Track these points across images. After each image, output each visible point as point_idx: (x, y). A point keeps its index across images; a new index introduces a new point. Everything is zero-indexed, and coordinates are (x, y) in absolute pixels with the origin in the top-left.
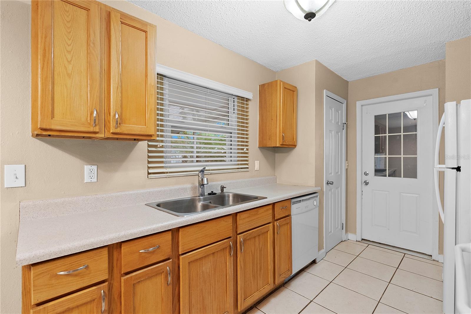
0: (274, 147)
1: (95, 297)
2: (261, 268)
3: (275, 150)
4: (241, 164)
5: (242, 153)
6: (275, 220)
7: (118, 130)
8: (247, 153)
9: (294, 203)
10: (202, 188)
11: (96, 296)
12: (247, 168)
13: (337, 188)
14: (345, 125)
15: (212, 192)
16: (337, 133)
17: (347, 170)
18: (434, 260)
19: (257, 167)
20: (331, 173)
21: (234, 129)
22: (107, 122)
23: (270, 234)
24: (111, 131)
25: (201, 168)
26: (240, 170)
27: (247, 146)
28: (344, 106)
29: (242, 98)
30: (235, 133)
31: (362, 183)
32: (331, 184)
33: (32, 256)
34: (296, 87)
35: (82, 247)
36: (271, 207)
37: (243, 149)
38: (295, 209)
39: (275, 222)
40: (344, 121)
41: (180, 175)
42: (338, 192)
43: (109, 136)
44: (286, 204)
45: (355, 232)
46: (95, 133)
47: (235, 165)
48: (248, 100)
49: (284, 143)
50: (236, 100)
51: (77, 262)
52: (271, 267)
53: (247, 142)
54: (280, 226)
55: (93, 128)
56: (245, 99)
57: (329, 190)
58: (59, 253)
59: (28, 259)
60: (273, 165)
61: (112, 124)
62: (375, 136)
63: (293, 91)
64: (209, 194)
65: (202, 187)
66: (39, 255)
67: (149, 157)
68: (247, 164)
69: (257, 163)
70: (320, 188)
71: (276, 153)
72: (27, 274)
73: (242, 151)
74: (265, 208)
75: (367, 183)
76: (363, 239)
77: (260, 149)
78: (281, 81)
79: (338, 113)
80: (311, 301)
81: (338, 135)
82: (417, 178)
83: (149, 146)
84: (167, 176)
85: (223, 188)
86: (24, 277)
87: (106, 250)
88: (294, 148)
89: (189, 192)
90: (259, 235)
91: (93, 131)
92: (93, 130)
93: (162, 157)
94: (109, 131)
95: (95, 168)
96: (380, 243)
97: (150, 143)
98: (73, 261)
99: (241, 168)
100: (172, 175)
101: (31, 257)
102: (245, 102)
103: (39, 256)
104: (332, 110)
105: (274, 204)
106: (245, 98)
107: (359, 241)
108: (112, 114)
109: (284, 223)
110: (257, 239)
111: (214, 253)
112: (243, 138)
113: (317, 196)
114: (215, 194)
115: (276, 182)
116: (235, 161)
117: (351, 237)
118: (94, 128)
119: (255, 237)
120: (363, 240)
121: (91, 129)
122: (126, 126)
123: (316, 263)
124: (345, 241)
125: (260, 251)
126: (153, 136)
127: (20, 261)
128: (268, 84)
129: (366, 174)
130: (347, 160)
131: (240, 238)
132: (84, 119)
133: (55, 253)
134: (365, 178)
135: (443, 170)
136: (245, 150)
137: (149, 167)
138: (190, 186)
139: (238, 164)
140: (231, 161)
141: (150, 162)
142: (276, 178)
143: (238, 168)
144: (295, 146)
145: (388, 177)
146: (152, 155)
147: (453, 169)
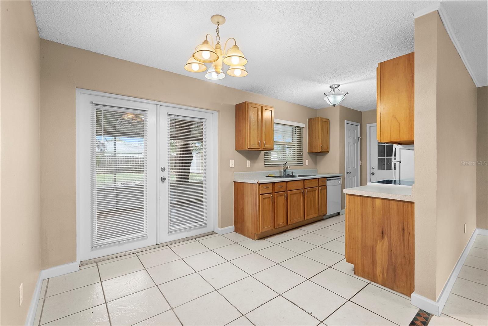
1: (270, 197)
2: (313, 205)
3: (317, 154)
4: (300, 162)
5: (300, 156)
6: (319, 186)
7: (265, 148)
8: (302, 156)
9: (328, 180)
12: (302, 164)
13: (354, 176)
14: (359, 139)
16: (354, 144)
17: (361, 166)
19: (307, 163)
20: (350, 167)
21: (296, 143)
23: (317, 192)
24: (263, 148)
25: (285, 163)
27: (302, 152)
28: (359, 127)
29: (300, 127)
30: (296, 145)
31: (370, 174)
32: (349, 173)
34: (329, 119)
36: (317, 179)
37: (300, 154)
38: (328, 183)
39: (319, 187)
40: (359, 136)
41: (275, 166)
42: (355, 179)
43: (262, 150)
44: (324, 179)
46: (259, 149)
47: (296, 162)
48: (302, 128)
49: (322, 151)
50: (296, 128)
52: (317, 206)
53: (302, 150)
54: (322, 189)
55: (259, 147)
57: (348, 177)
60: (315, 162)
61: (263, 145)
62: (378, 145)
63: (327, 122)
64: (287, 175)
67: (265, 157)
68: (302, 162)
69: (307, 161)
70: (342, 174)
71: (318, 156)
73: (300, 155)
74: (315, 180)
75: (373, 174)
77: (308, 154)
78: (321, 118)
79: (355, 132)
81: (355, 145)
83: (265, 153)
84: (271, 166)
85: (292, 173)
87: (272, 184)
90: (313, 191)
93: (268, 158)
95: (250, 161)
97: (265, 152)
99: (300, 164)
102: (301, 129)
104: (350, 131)
105: (319, 178)
108: (263, 142)
109: (323, 188)
110: (312, 192)
111: (297, 193)
112: (300, 148)
113: (340, 179)
114: (289, 175)
115: (317, 172)
116: (296, 160)
119: (311, 191)
122: (267, 146)
123: (340, 215)
125: (313, 198)
126: (273, 149)
128: (313, 119)
129: (373, 168)
130: (361, 160)
131: (306, 190)
132: (256, 144)
134: (372, 171)
135: (395, 163)
136: (301, 154)
137: (265, 162)
138: (278, 171)
139: (298, 162)
140: (294, 160)
141: (265, 160)
142: (317, 170)
143: (298, 164)
144: (329, 152)
145: (386, 169)
146: (265, 156)
147: (398, 162)
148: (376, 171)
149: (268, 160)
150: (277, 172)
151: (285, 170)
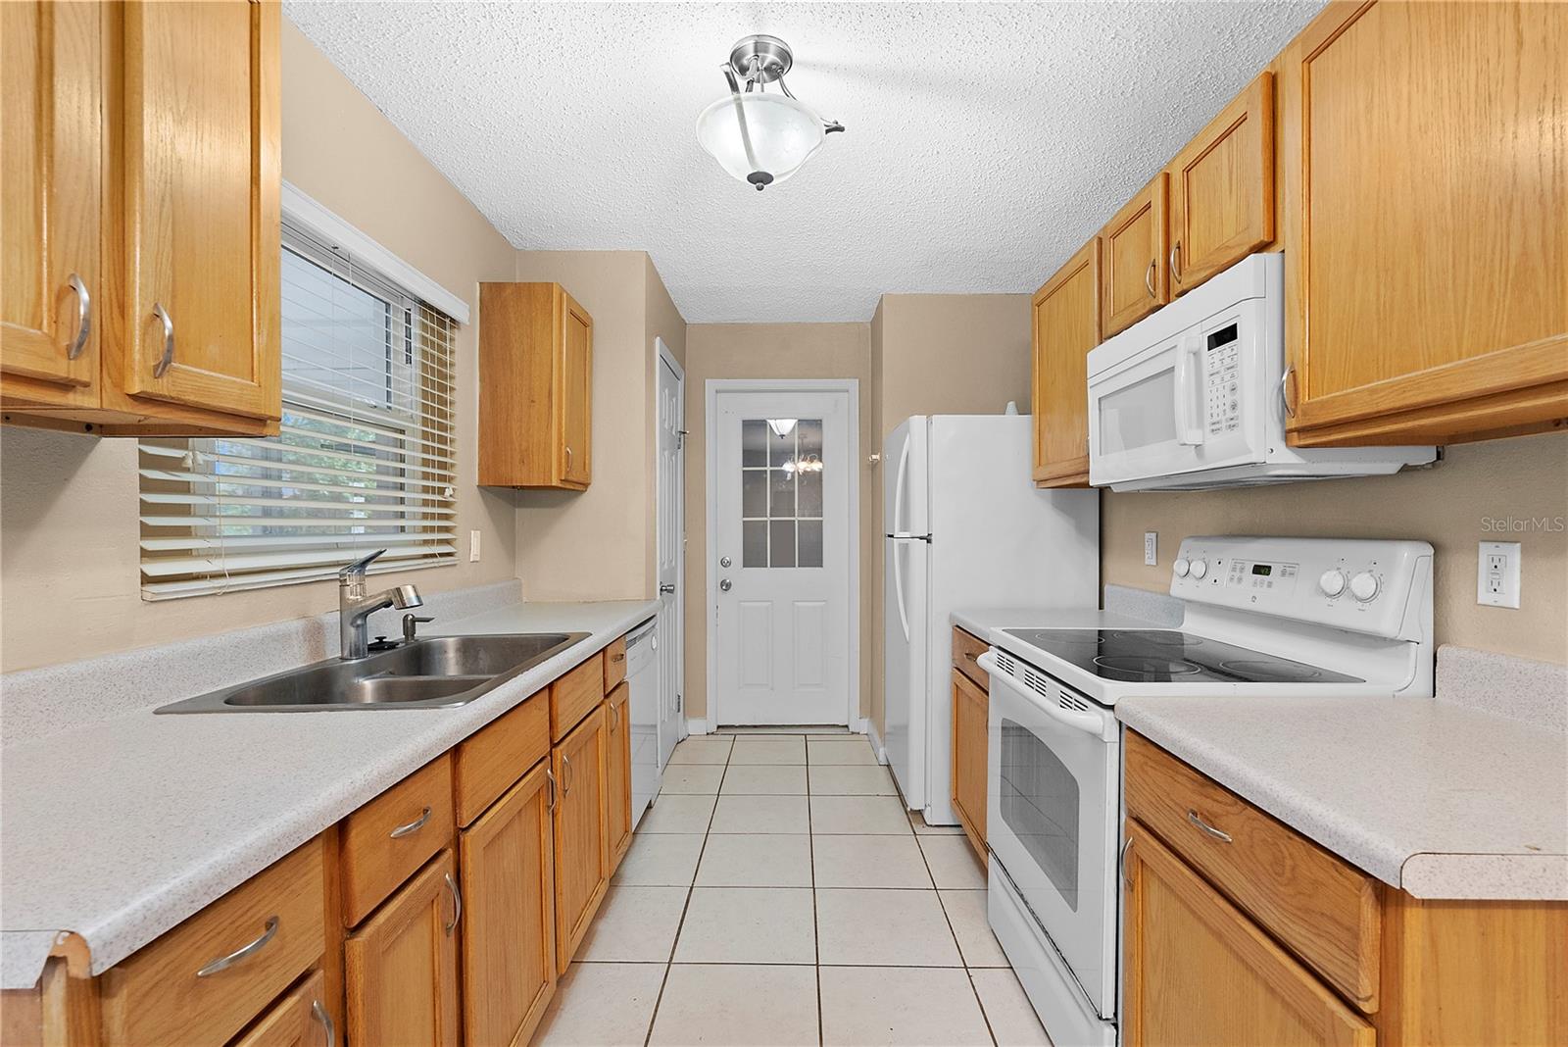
0: (513, 487)
1: (296, 1034)
2: (590, 836)
3: (515, 496)
4: (438, 542)
5: (437, 504)
6: (606, 694)
7: (162, 387)
8: (450, 505)
9: (628, 646)
10: (358, 626)
11: (299, 1029)
12: (452, 554)
13: (671, 603)
14: (684, 437)
15: (381, 639)
16: (671, 456)
17: (685, 555)
18: (853, 733)
19: (475, 552)
20: (664, 562)
21: (413, 419)
22: (112, 342)
23: (602, 737)
24: (136, 390)
26: (435, 560)
27: (450, 479)
29: (440, 317)
30: (414, 433)
31: (716, 586)
32: (671, 592)
33: (140, 916)
34: (589, 315)
35: (273, 845)
36: (601, 658)
37: (442, 491)
39: (608, 701)
40: (682, 427)
41: (266, 582)
43: (120, 407)
45: (703, 714)
47: (415, 544)
48: (454, 324)
49: (569, 477)
51: (249, 914)
53: (449, 467)
54: (615, 711)
55: (69, 365)
56: (448, 321)
58: (217, 884)
59: (128, 932)
60: (510, 543)
62: (744, 471)
63: (585, 325)
64: (373, 648)
65: (359, 622)
66: (160, 907)
67: (146, 509)
68: (447, 542)
69: (475, 538)
71: (519, 506)
72: (84, 1014)
73: (437, 497)
74: (593, 664)
75: (726, 586)
76: (719, 727)
77: (481, 492)
78: (562, 289)
79: (672, 402)
80: (692, 888)
81: (672, 461)
82: (822, 566)
83: (146, 461)
84: (220, 588)
85: (412, 624)
86: (75, 1032)
87: (318, 849)
88: (583, 492)
89: (296, 649)
90: (586, 743)
91: (66, 375)
92: (69, 372)
93: (184, 510)
94: (119, 384)
96: (755, 727)
97: (149, 450)
98: (239, 913)
99: (441, 555)
100: (238, 585)
101: (136, 922)
102: (447, 332)
103: (160, 911)
104: (665, 393)
105: (604, 651)
106: (448, 317)
107: (713, 733)
108: (138, 311)
109: (620, 700)
110: (583, 754)
111: (521, 810)
112: (442, 452)
113: (655, 625)
114: (392, 645)
115: (520, 599)
116: (414, 530)
117: (696, 727)
118: (72, 362)
119: (580, 749)
120: (720, 730)
121: (61, 369)
122: (185, 371)
123: (652, 807)
124: (683, 740)
126: (269, 422)
127: (104, 946)
128: (518, 287)
129: (725, 564)
130: (684, 528)
131: (562, 754)
132: (24, 315)
133: (206, 885)
134: (724, 574)
135: (905, 541)
136: (448, 492)
137: (145, 554)
138: (296, 625)
139: (426, 542)
140: (403, 529)
141: (147, 532)
142: (521, 585)
143: (426, 556)
144: (586, 485)
145: (771, 566)
146: (152, 498)
147: (921, 538)
148: (738, 573)
149: (184, 532)
150: (283, 639)
151: (364, 615)
